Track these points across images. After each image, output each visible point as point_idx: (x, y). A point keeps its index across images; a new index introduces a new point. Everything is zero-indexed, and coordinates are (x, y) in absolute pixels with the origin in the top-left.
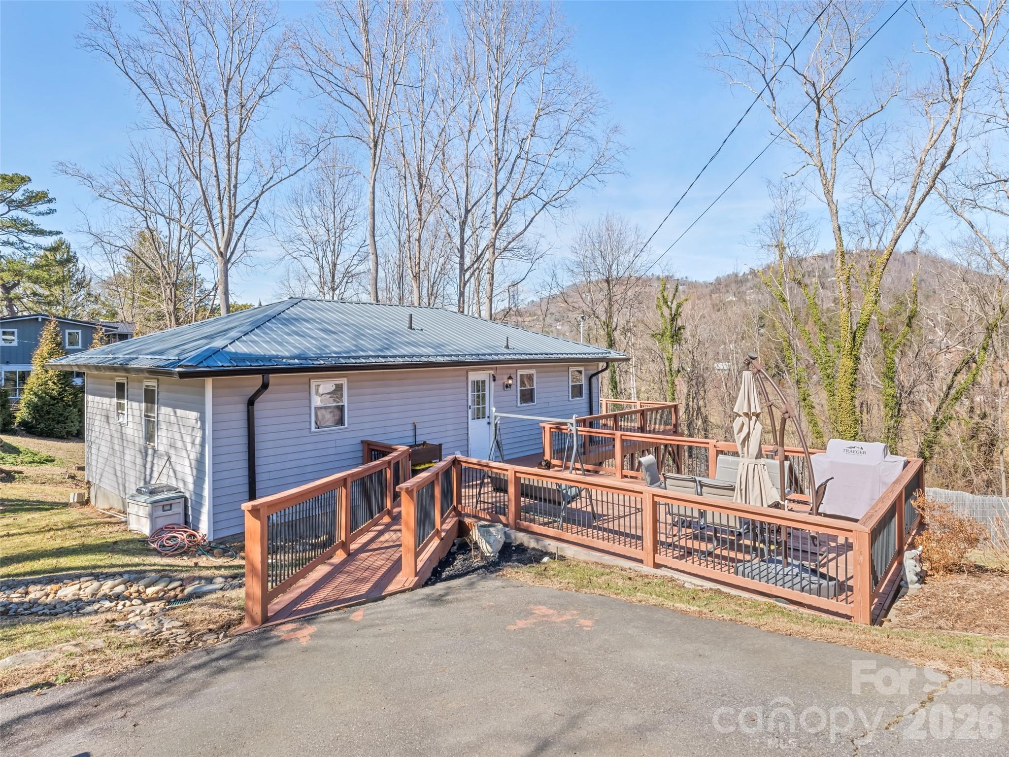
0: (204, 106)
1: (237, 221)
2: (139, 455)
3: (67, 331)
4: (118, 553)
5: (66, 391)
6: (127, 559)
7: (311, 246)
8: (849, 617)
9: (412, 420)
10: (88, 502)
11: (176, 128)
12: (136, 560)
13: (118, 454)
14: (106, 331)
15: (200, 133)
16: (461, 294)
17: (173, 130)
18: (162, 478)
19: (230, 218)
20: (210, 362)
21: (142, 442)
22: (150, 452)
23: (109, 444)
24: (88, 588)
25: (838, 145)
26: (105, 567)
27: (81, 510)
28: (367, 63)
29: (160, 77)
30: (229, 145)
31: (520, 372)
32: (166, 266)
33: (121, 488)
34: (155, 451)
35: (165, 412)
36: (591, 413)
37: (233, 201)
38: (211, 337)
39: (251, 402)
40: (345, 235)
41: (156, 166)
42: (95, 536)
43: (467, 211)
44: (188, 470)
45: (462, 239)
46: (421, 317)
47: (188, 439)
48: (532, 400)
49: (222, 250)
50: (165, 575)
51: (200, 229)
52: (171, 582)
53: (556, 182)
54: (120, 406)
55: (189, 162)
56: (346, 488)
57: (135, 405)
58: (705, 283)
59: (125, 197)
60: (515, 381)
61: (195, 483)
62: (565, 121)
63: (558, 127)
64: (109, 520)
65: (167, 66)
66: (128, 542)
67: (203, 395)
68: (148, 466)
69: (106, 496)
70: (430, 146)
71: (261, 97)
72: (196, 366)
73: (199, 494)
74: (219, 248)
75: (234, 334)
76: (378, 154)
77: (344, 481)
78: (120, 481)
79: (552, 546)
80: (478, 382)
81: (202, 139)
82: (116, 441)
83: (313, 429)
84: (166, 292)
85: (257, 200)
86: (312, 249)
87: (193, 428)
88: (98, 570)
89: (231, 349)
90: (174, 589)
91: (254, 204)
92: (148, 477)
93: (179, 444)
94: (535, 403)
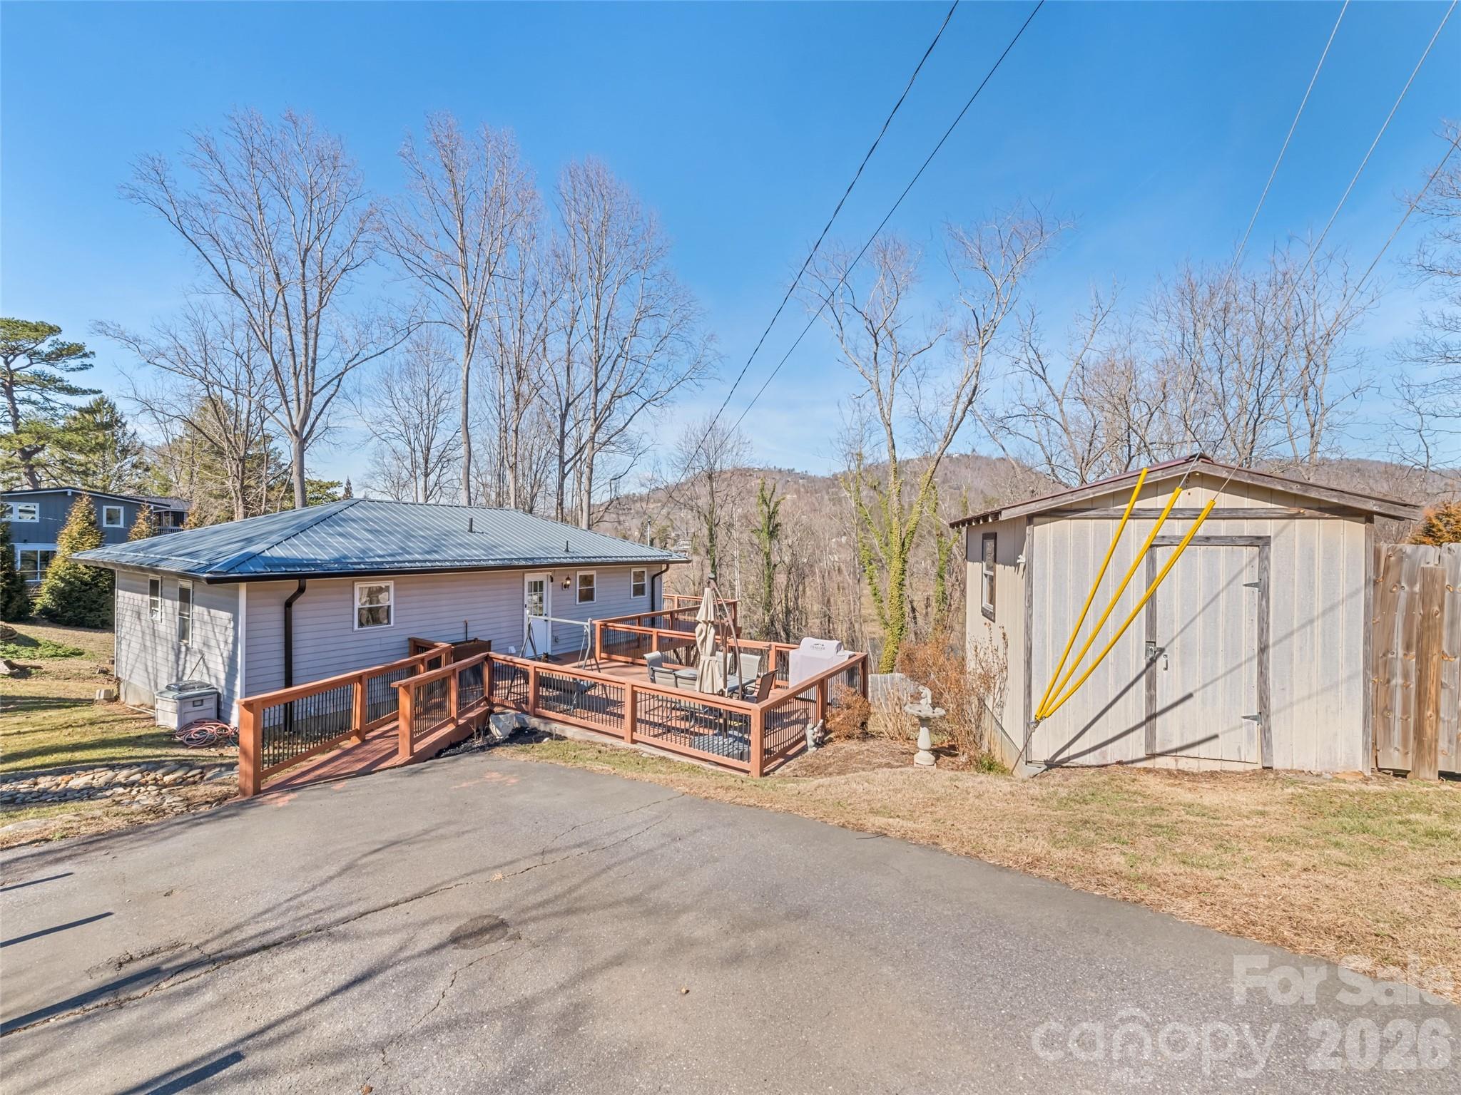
0: (277, 275)
1: (315, 399)
2: (170, 651)
3: (105, 508)
4: (139, 746)
5: (101, 575)
6: (148, 752)
7: (402, 428)
8: (748, 772)
9: (464, 618)
10: (117, 698)
11: (244, 295)
12: (158, 752)
13: (150, 651)
14: (155, 509)
15: (271, 304)
16: (561, 486)
17: (239, 296)
18: (194, 675)
19: (307, 395)
20: (242, 568)
21: (175, 639)
22: (183, 649)
23: (140, 640)
24: (102, 777)
25: (896, 375)
26: (123, 758)
27: (108, 707)
28: (462, 251)
29: (224, 238)
30: (307, 319)
31: (579, 574)
32: (232, 440)
33: (152, 684)
34: (188, 649)
35: (197, 610)
36: (653, 609)
37: (310, 378)
38: (249, 541)
39: (288, 605)
40: (441, 418)
41: (219, 330)
42: (118, 732)
43: (568, 405)
44: (221, 667)
45: (562, 431)
46: (483, 519)
47: (221, 638)
48: (592, 599)
49: (297, 428)
50: (183, 764)
51: (270, 404)
52: (190, 770)
53: (657, 382)
54: (154, 604)
55: (259, 333)
56: (361, 684)
57: (168, 602)
58: (823, 477)
59: (182, 365)
60: (573, 581)
61: (227, 680)
62: (664, 326)
63: (658, 330)
64: (137, 716)
65: (233, 229)
66: (153, 736)
67: (237, 597)
68: (181, 662)
69: (136, 692)
70: (528, 338)
71: (344, 270)
72: (227, 573)
73: (231, 692)
74: (293, 426)
75: (275, 538)
76: (472, 342)
77: (359, 678)
78: (152, 677)
79: (556, 728)
80: (536, 583)
81: (273, 311)
82: (148, 638)
83: (356, 627)
84: (231, 466)
85: (340, 376)
86: (403, 431)
87: (226, 628)
88: (114, 762)
89: (267, 554)
90: (194, 776)
91: (336, 382)
92: (180, 674)
93: (213, 643)
94: (595, 600)
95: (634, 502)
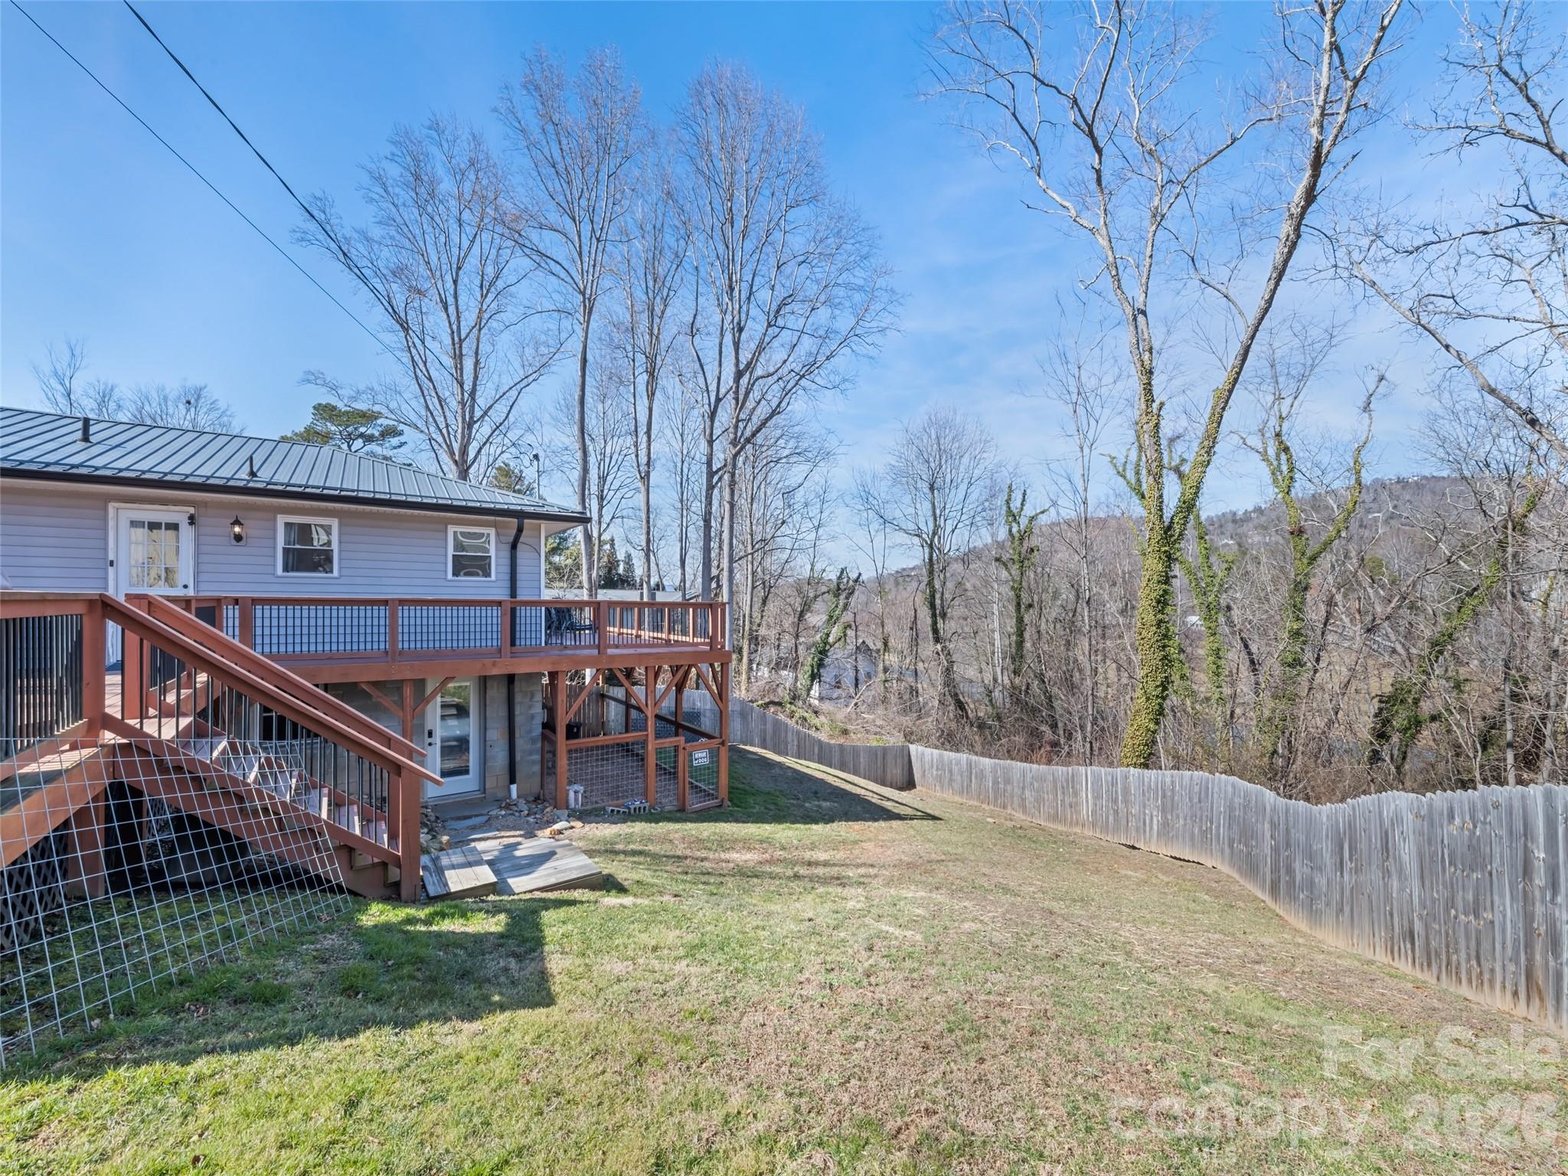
31: (284, 519)
48: (326, 570)
80: (153, 524)
94: (336, 573)
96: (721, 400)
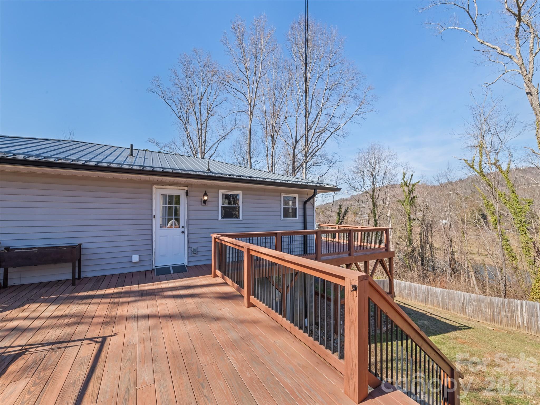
31: (222, 192)
43: (296, 142)
48: (237, 216)
60: (214, 198)
80: (169, 196)
94: (241, 219)
95: (344, 201)
96: (298, 142)
